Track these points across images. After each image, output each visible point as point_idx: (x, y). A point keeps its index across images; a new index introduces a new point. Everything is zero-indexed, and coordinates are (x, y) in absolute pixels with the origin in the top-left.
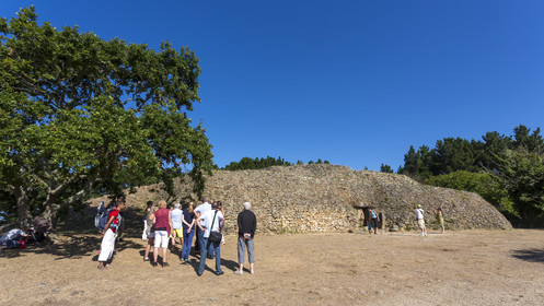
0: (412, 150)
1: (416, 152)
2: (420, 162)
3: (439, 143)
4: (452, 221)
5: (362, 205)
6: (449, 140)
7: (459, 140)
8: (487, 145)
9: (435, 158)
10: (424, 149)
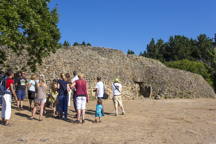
0: (153, 41)
1: (156, 43)
2: (157, 51)
3: (171, 39)
4: (190, 93)
5: (139, 81)
6: (177, 37)
7: (184, 38)
8: (199, 43)
9: (168, 49)
10: (160, 41)
